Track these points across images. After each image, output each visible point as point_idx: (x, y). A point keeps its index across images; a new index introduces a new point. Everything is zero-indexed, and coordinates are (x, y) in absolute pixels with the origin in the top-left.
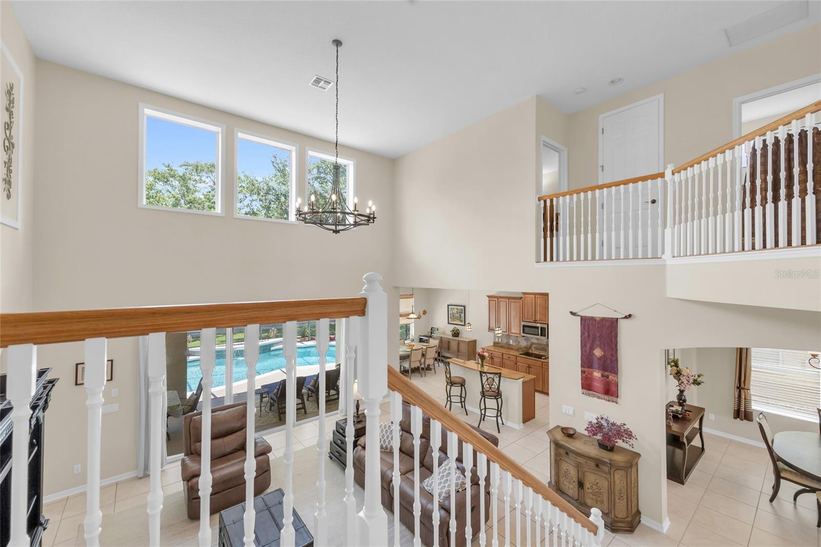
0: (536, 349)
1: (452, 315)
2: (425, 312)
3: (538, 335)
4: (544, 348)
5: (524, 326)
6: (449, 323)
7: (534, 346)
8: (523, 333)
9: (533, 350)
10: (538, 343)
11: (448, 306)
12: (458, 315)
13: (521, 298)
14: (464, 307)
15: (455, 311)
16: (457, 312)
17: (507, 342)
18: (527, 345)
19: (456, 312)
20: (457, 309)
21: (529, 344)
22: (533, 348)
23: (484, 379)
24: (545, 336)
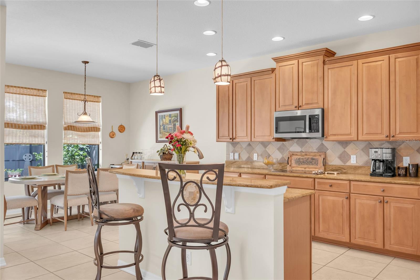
0: (299, 162)
1: (162, 127)
2: (122, 129)
3: (305, 132)
4: (313, 159)
5: (279, 120)
6: (157, 141)
7: (294, 157)
8: (277, 132)
9: (294, 165)
10: (302, 152)
11: (157, 113)
12: (172, 126)
13: (273, 70)
14: (181, 110)
15: (167, 120)
16: (170, 120)
17: (249, 157)
18: (283, 158)
19: (167, 122)
20: (170, 116)
21: (286, 155)
22: (293, 162)
23: (174, 187)
24: (318, 131)
